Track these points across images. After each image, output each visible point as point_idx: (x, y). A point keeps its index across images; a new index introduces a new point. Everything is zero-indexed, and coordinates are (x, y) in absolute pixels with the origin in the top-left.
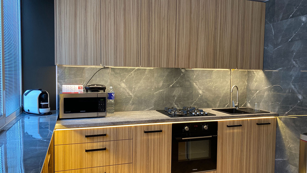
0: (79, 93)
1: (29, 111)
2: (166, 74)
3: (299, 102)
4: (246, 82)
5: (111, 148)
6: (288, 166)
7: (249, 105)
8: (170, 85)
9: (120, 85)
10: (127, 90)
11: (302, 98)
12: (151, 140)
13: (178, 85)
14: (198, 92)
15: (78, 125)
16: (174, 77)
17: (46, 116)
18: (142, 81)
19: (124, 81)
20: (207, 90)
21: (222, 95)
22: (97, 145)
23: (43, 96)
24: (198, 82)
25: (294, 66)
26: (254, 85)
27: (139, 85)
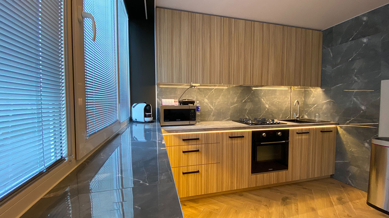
0: (175, 105)
1: (136, 120)
2: (240, 91)
3: (362, 112)
4: (303, 98)
5: (203, 150)
6: (350, 167)
7: (306, 117)
8: (243, 100)
9: (204, 101)
10: (209, 104)
11: (366, 108)
12: (235, 144)
13: (249, 101)
14: (265, 106)
15: (176, 130)
16: (246, 94)
17: (150, 124)
18: (220, 98)
19: (207, 97)
20: (272, 104)
21: (284, 109)
22: (192, 147)
23: (148, 108)
24: (265, 98)
25: (356, 81)
26: (311, 100)
27: (218, 100)
